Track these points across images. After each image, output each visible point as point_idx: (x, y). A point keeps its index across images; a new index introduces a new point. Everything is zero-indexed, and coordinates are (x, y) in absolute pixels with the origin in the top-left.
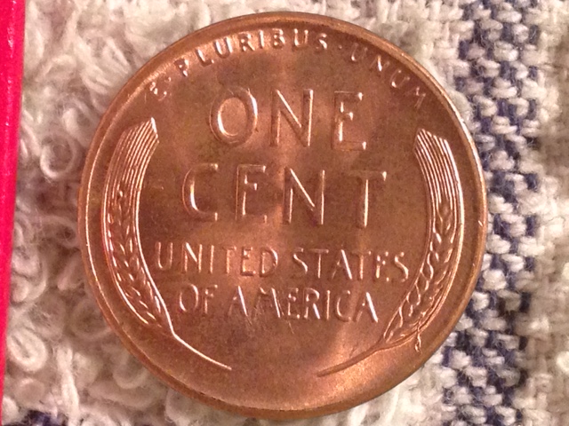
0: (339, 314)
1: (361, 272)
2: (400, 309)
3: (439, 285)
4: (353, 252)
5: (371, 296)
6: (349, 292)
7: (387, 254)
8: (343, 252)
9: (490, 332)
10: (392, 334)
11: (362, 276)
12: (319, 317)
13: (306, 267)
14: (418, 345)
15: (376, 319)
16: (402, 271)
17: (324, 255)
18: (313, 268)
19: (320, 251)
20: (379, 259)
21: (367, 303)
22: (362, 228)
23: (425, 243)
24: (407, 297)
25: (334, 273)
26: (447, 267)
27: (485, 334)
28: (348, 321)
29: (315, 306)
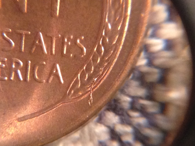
0: (37, 77)
1: (54, 49)
2: (79, 75)
3: (108, 60)
4: (48, 34)
5: (60, 66)
6: (45, 63)
7: (72, 37)
8: (41, 34)
9: (133, 97)
10: (72, 92)
11: (54, 53)
12: (22, 79)
13: (13, 44)
14: (90, 101)
15: (62, 81)
16: (82, 50)
17: (27, 35)
18: (19, 44)
19: (24, 32)
20: (66, 40)
21: (57, 71)
22: (55, 17)
23: (99, 30)
24: (85, 68)
25: (34, 49)
26: (114, 47)
27: (129, 99)
28: (42, 83)
29: (19, 72)
